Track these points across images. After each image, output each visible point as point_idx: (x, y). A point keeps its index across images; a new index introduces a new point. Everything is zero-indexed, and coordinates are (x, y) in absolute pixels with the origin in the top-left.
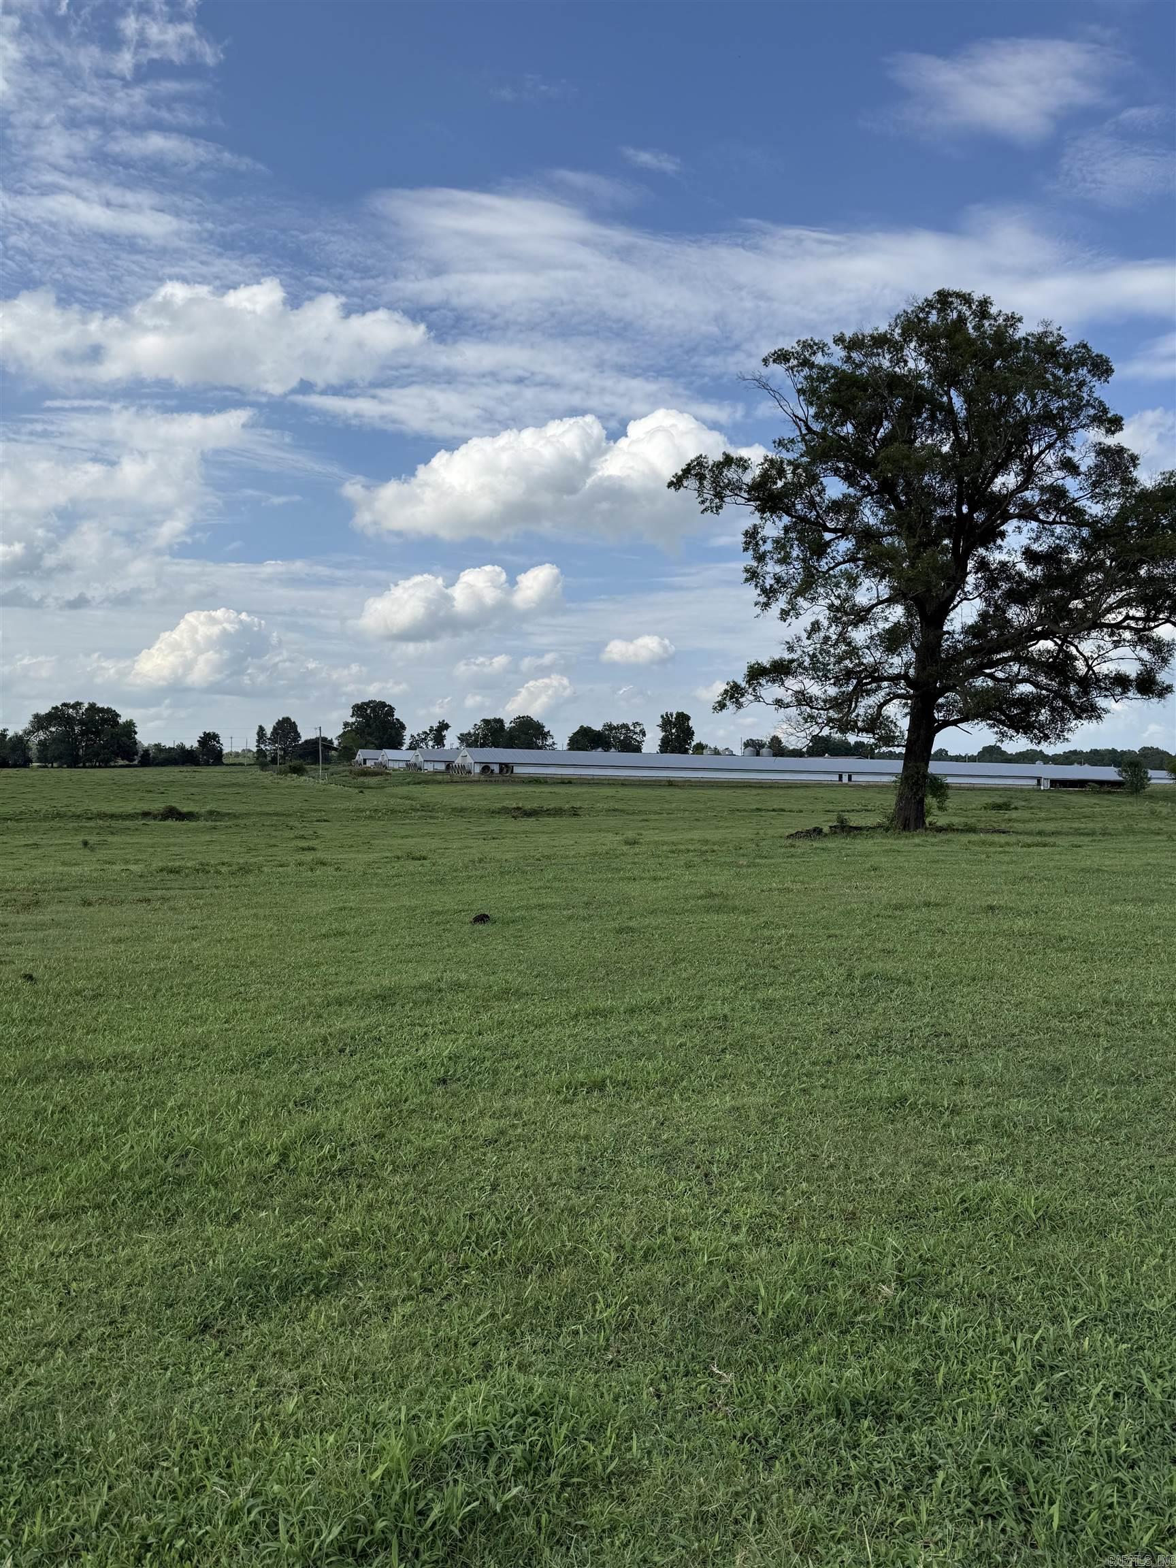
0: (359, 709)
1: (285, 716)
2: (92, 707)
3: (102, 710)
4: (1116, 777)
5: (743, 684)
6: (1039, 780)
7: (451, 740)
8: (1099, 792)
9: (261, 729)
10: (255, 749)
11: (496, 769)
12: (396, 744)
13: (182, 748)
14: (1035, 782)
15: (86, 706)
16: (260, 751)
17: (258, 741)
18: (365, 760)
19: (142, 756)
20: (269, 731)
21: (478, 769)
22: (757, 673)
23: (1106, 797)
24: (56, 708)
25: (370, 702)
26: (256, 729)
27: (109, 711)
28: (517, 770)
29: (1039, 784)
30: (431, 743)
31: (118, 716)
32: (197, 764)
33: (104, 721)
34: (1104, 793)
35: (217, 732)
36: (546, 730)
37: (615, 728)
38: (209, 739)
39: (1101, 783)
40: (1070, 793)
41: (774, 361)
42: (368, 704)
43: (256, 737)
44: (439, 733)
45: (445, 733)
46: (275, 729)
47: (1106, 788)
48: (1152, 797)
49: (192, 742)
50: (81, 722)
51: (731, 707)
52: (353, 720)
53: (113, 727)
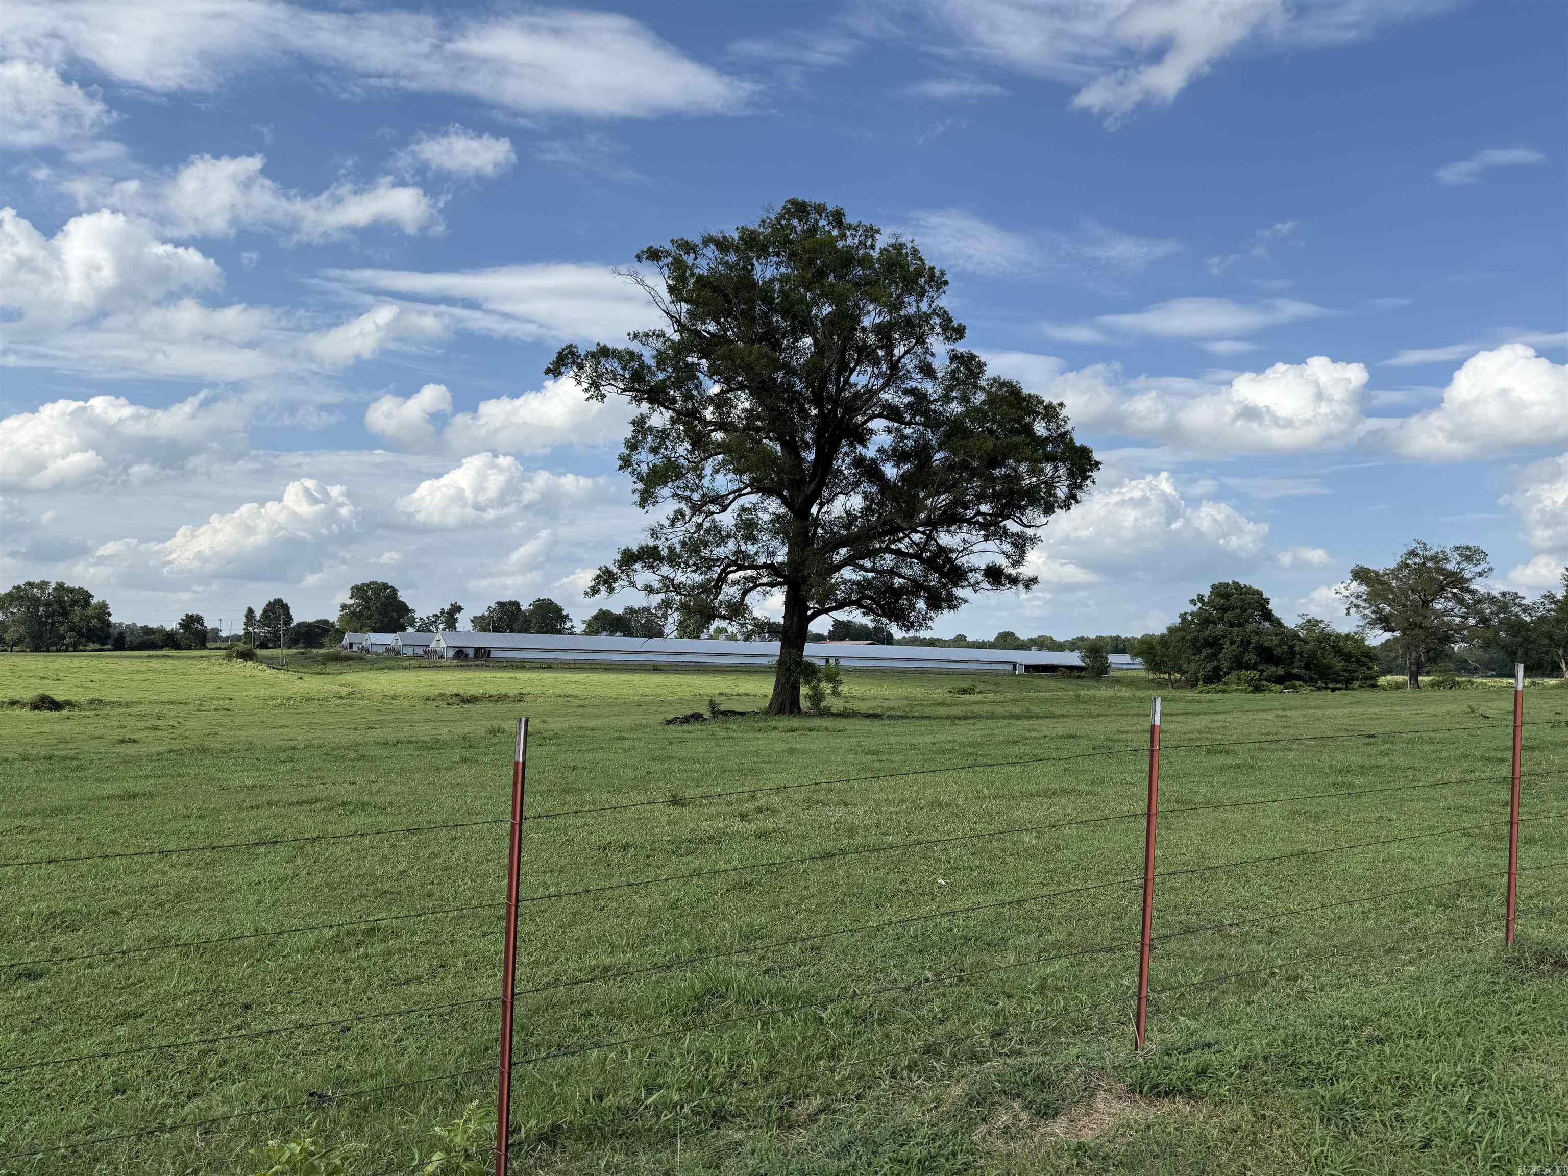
0: (358, 591)
1: (277, 597)
2: (60, 587)
3: (71, 590)
4: (1078, 662)
5: (615, 570)
6: (1014, 665)
7: (464, 622)
8: (1069, 677)
9: (250, 611)
10: (241, 632)
11: (471, 653)
12: (396, 627)
13: (161, 631)
14: (1010, 667)
15: (53, 585)
16: (248, 634)
17: (246, 624)
18: (351, 644)
19: (116, 640)
20: (258, 614)
21: (451, 653)
22: (629, 559)
23: (1075, 681)
24: (19, 587)
25: (372, 583)
26: (244, 611)
27: (81, 591)
28: (493, 654)
29: (1015, 668)
30: (441, 626)
31: (91, 596)
32: (178, 647)
33: (74, 603)
34: (1074, 678)
35: (200, 614)
36: (565, 613)
37: (636, 612)
38: (191, 622)
39: (1071, 668)
40: (1041, 678)
41: (648, 258)
42: (368, 585)
43: (244, 620)
44: (450, 617)
45: (457, 615)
46: (265, 611)
47: (1076, 673)
48: (1118, 681)
49: (172, 624)
50: (48, 604)
51: (603, 589)
52: (352, 602)
53: (84, 608)
